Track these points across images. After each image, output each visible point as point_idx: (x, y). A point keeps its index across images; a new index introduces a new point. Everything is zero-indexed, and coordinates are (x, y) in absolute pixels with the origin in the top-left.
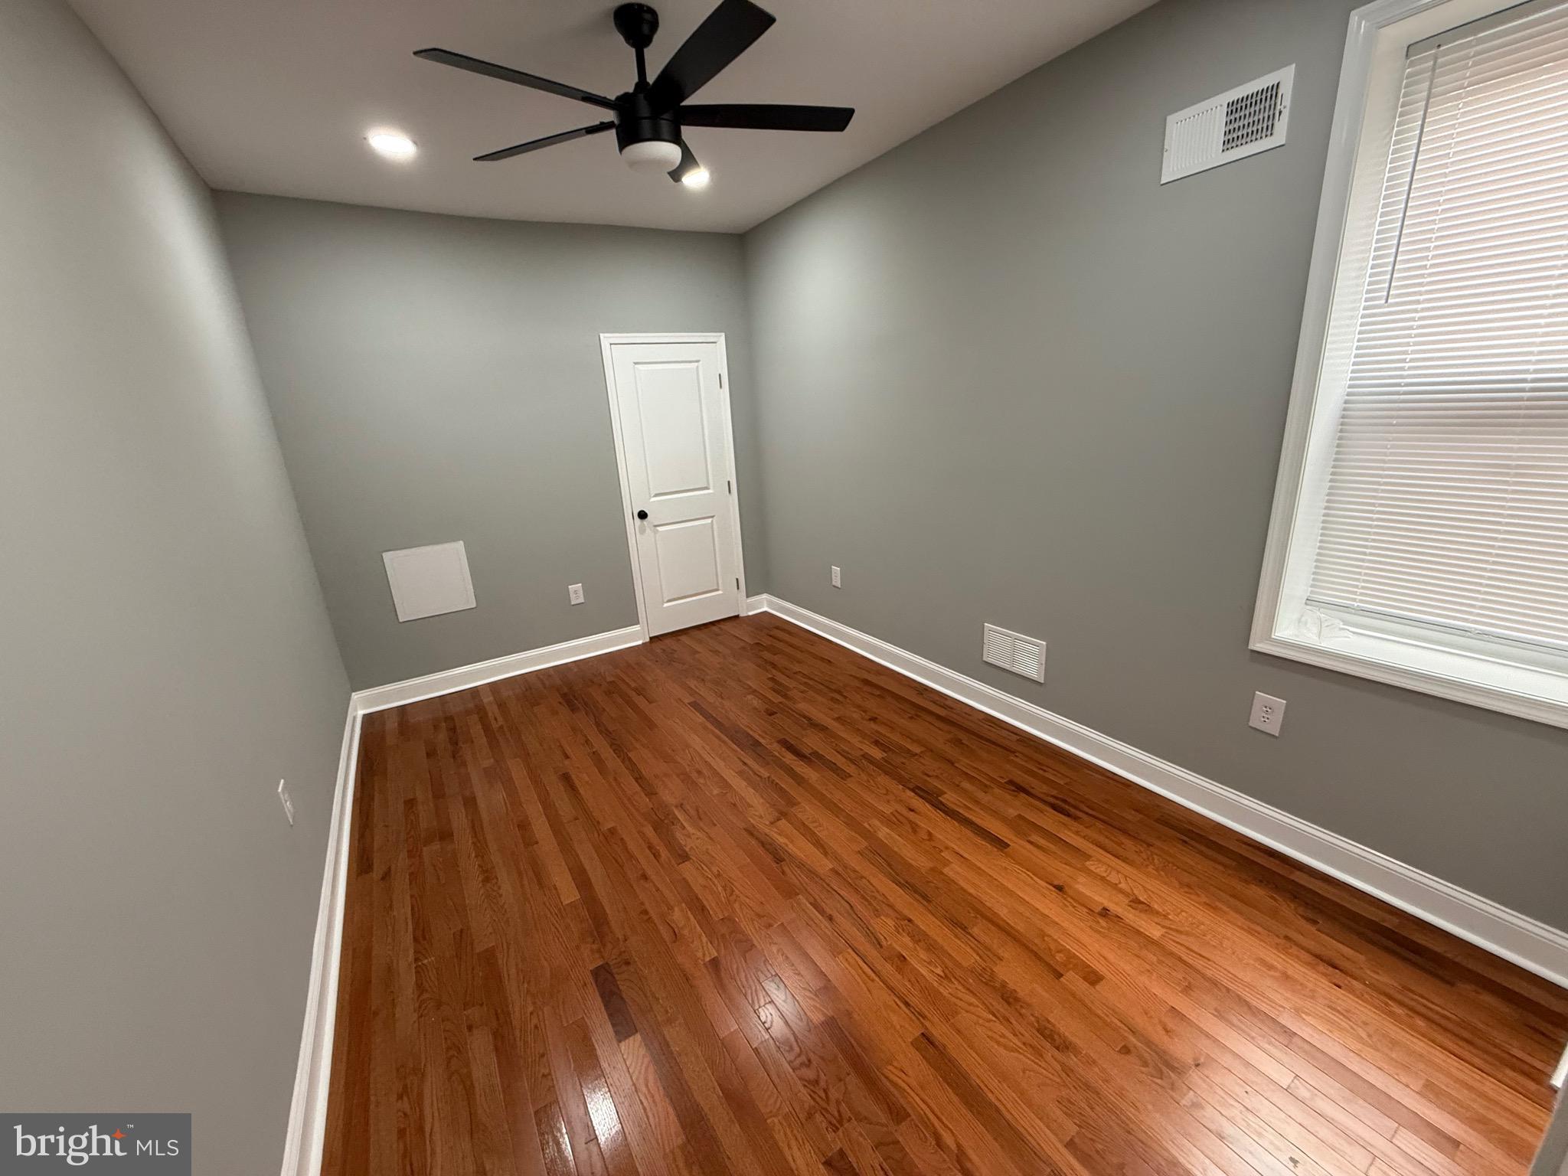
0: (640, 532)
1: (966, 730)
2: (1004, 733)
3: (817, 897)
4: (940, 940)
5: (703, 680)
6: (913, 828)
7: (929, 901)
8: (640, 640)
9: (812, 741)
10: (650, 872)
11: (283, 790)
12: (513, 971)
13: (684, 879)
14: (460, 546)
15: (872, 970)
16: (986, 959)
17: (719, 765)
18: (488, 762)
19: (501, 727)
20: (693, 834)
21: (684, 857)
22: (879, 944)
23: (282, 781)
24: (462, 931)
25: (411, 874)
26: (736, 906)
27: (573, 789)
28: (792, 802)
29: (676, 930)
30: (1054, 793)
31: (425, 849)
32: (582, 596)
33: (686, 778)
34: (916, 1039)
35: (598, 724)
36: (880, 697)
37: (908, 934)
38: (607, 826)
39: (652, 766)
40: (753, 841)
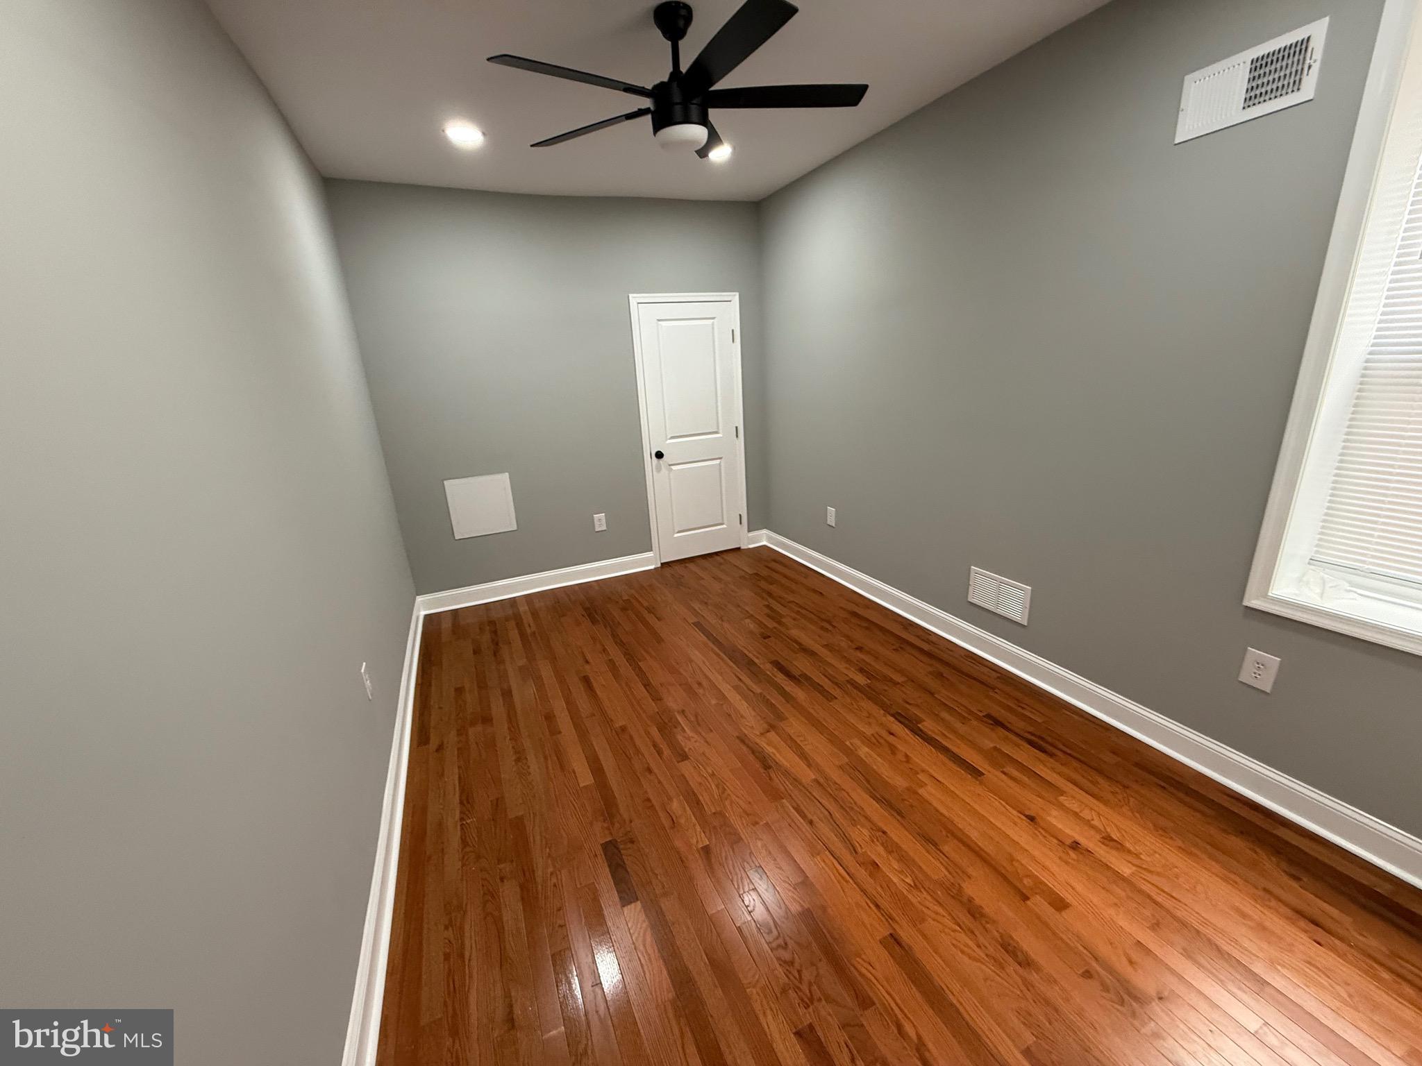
0: (657, 469)
1: (947, 664)
2: (986, 670)
3: (799, 802)
4: (911, 854)
5: (706, 603)
6: (892, 750)
7: (903, 817)
8: (652, 565)
9: (801, 665)
10: (653, 766)
11: (364, 670)
12: (538, 837)
13: (683, 775)
14: (506, 477)
15: (846, 871)
16: (955, 875)
17: (717, 679)
18: (522, 662)
19: (534, 633)
20: (693, 737)
21: (684, 757)
22: (855, 850)
23: (364, 664)
24: (497, 799)
25: (459, 749)
26: (727, 803)
27: (592, 690)
28: (781, 717)
29: (674, 819)
30: (1031, 729)
31: (470, 729)
32: (605, 525)
33: (688, 688)
34: (885, 938)
35: (614, 636)
36: (867, 628)
37: (882, 844)
38: (619, 724)
39: (659, 676)
40: (745, 748)
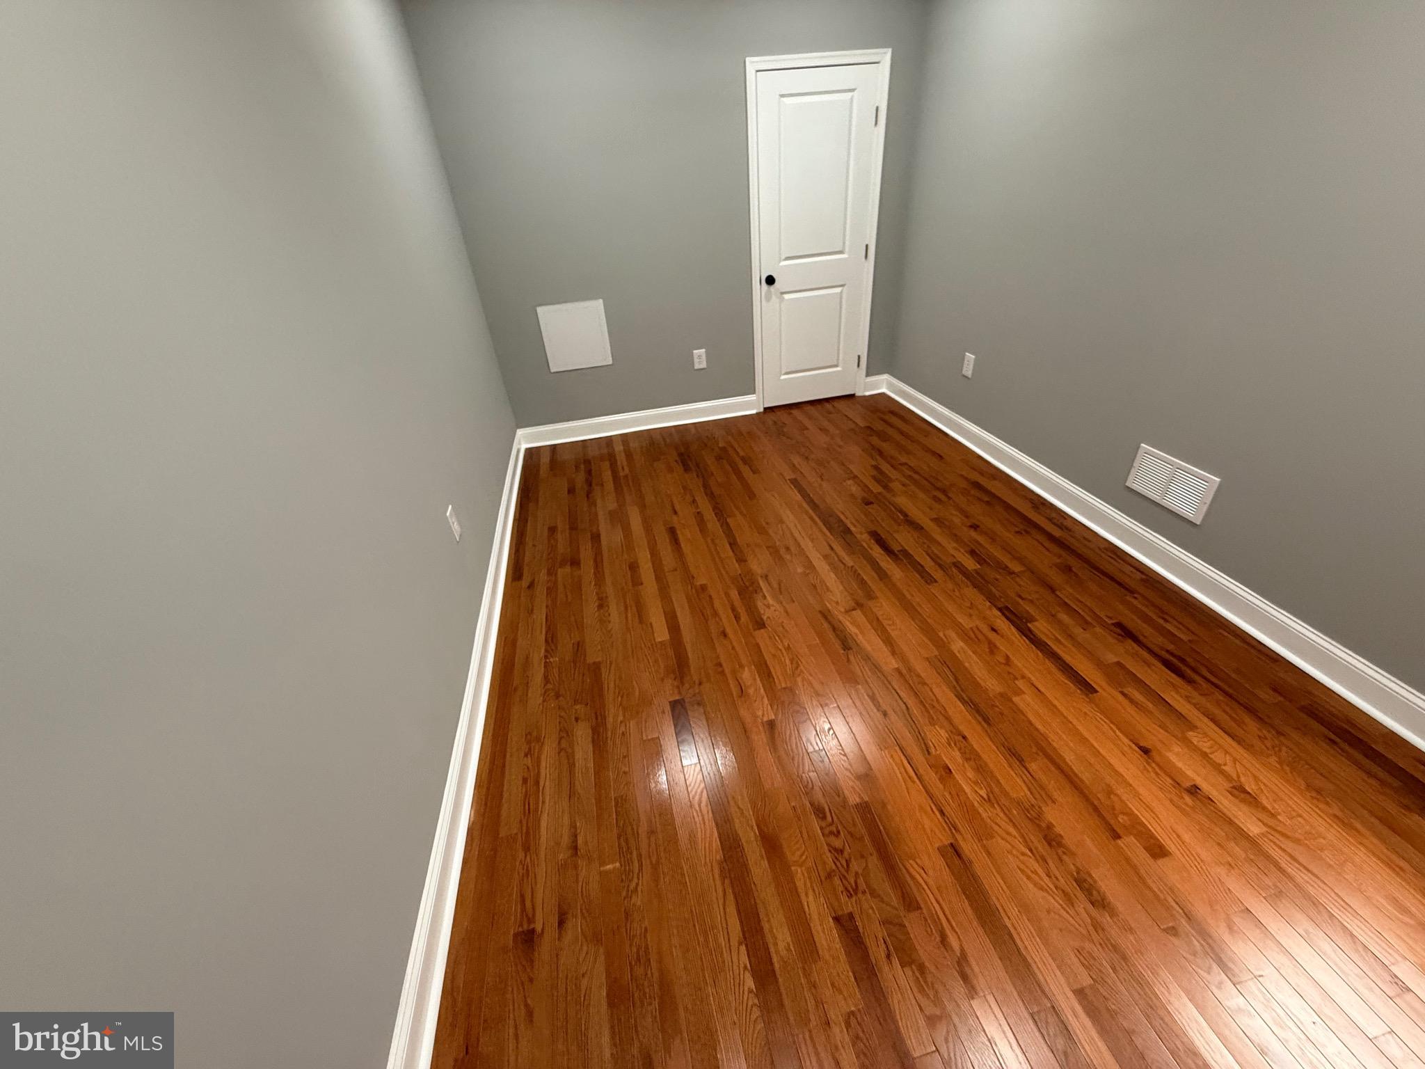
0: (766, 299)
1: (1080, 557)
2: (1128, 569)
3: (876, 691)
4: (991, 765)
5: (807, 458)
6: (990, 648)
7: (989, 724)
8: (753, 409)
9: (904, 539)
10: (729, 631)
11: (450, 513)
12: (612, 685)
13: (758, 644)
14: (599, 304)
15: (915, 772)
16: (1038, 796)
17: (807, 545)
18: (612, 505)
19: (626, 476)
20: (773, 606)
21: (761, 625)
22: (928, 751)
23: (450, 507)
24: (578, 643)
25: (548, 589)
26: (799, 679)
27: (677, 544)
28: (870, 596)
29: (743, 688)
30: (1171, 647)
31: (559, 570)
32: (705, 362)
33: (774, 551)
34: (945, 846)
35: (706, 486)
36: (988, 503)
37: (960, 749)
38: (701, 581)
39: (745, 535)
40: (826, 625)
